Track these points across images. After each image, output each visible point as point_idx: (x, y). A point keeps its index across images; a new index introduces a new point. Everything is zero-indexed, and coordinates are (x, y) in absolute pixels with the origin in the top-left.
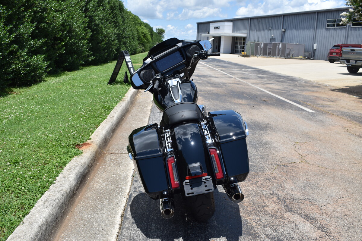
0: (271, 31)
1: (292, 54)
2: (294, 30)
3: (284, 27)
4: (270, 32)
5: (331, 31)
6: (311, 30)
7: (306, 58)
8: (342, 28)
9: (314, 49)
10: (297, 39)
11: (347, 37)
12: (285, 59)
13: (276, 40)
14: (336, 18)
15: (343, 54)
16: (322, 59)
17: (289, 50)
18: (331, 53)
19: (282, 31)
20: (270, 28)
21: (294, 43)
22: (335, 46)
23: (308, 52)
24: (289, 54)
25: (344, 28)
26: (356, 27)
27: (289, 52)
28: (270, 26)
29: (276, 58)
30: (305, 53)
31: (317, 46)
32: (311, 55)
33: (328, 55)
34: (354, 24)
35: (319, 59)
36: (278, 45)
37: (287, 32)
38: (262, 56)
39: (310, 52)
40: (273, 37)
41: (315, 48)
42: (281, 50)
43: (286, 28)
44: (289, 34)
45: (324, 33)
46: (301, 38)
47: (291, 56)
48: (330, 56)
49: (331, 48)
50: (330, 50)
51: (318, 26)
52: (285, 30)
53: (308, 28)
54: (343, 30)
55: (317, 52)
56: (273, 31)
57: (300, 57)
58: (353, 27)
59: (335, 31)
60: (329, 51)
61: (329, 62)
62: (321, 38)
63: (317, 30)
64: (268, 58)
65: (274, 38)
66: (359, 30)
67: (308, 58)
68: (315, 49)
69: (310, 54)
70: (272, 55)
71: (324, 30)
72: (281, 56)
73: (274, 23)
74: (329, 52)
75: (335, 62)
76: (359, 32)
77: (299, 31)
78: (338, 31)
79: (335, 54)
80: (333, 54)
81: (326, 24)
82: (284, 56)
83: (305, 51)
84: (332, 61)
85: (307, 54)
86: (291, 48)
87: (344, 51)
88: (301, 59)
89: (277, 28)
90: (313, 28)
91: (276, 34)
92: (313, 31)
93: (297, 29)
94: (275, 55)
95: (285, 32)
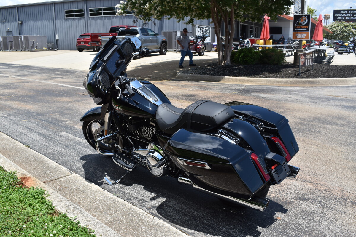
0: (6, 24)
1: (36, 46)
2: (32, 22)
3: (20, 19)
4: (4, 24)
5: (70, 22)
6: (50, 21)
7: (51, 49)
8: (81, 18)
9: (56, 40)
10: (36, 30)
11: (87, 27)
12: (31, 51)
13: (14, 33)
14: (73, 9)
15: (102, 42)
16: (66, 49)
17: (33, 42)
18: (79, 43)
19: (19, 23)
20: (5, 21)
21: (34, 35)
22: (81, 36)
23: (50, 43)
24: (33, 47)
25: (83, 18)
26: (96, 17)
27: (33, 45)
28: (4, 18)
29: (21, 52)
30: (48, 44)
31: (59, 37)
32: (55, 46)
33: (76, 44)
34: (91, 15)
35: (64, 49)
36: (20, 38)
37: (24, 24)
38: (3, 51)
39: (53, 43)
40: (9, 29)
41: (57, 38)
42: (24, 43)
43: (22, 20)
44: (27, 26)
45: (63, 24)
46: (40, 29)
47: (35, 48)
48: (78, 45)
49: (78, 38)
50: (78, 39)
51: (57, 17)
52: (22, 22)
53: (47, 19)
54: (82, 20)
55: (60, 43)
56: (8, 24)
57: (45, 49)
58: (91, 17)
59: (75, 21)
60: (76, 40)
61: (78, 51)
62: (61, 29)
63: (57, 21)
64: (11, 52)
65: (10, 31)
66: (97, 20)
67: (52, 49)
68: (58, 40)
69: (53, 45)
70: (15, 49)
71: (63, 20)
72: (25, 50)
73: (7, 14)
74: (77, 42)
75: (84, 51)
76: (97, 21)
77: (38, 23)
78: (77, 21)
79: (83, 43)
80: (82, 43)
81: (64, 14)
82: (28, 49)
83: (48, 43)
84: (81, 50)
85: (50, 45)
86: (34, 40)
87: (103, 39)
88: (46, 50)
89: (13, 21)
90: (52, 19)
91: (13, 26)
92: (52, 22)
93: (35, 20)
94: (19, 49)
95: (22, 24)
